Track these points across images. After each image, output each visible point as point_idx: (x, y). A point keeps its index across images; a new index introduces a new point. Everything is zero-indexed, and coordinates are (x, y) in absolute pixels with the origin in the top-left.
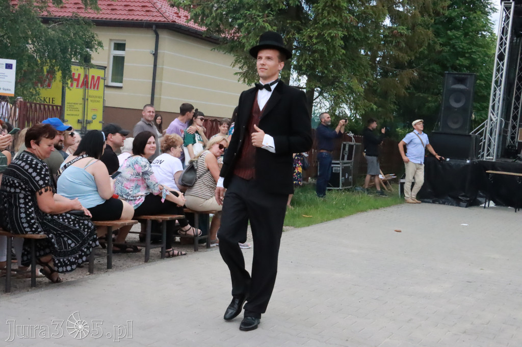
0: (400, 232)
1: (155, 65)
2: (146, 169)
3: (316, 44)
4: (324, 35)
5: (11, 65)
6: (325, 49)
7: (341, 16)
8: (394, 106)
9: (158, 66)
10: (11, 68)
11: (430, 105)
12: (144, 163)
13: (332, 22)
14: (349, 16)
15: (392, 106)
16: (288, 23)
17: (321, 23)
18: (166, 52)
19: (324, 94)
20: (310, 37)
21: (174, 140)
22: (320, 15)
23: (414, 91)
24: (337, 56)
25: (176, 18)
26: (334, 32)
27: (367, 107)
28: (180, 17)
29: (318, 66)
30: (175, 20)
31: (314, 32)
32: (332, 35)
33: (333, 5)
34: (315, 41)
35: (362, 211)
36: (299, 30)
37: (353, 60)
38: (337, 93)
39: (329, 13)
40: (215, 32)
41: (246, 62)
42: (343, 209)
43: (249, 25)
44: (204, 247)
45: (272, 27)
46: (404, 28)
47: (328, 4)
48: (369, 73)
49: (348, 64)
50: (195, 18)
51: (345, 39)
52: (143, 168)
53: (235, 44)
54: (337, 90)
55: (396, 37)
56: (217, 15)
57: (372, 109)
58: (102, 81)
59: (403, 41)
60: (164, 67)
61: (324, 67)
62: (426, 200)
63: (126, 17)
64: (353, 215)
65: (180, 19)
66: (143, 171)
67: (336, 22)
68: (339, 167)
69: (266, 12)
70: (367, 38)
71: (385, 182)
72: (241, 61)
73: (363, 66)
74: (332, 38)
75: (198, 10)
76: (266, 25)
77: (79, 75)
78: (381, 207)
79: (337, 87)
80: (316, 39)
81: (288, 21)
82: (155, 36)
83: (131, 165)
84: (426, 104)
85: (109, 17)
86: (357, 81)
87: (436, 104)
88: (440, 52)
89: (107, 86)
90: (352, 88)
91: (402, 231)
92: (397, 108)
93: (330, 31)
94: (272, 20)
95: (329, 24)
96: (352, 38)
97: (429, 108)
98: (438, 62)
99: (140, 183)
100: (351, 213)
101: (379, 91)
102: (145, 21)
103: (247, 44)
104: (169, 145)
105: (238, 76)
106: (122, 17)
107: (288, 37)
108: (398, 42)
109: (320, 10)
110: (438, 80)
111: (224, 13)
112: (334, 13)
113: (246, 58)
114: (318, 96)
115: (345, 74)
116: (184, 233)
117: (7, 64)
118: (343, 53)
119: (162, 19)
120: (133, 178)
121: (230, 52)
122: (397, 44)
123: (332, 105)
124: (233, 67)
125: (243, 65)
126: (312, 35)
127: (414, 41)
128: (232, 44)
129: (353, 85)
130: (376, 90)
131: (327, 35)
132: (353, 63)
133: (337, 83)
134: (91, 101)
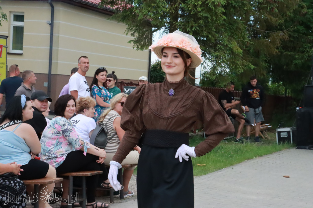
0: (288, 177)
1: (51, 34)
2: (66, 127)
3: (200, 12)
4: (208, 4)
6: (209, 16)
8: (265, 64)
9: (54, 35)
11: (297, 62)
12: (63, 123)
15: (264, 64)
18: (61, 22)
19: (208, 55)
20: (195, 6)
21: (86, 102)
23: (282, 50)
24: (218, 22)
27: (245, 66)
29: (202, 31)
32: (215, 4)
34: (199, 9)
35: (249, 159)
37: (231, 24)
38: (219, 54)
40: (109, 4)
41: (137, 29)
42: (232, 157)
44: (117, 198)
49: (227, 28)
51: (225, 7)
52: (62, 127)
53: (127, 13)
54: (219, 51)
55: (270, 4)
57: (250, 68)
58: (4, 49)
59: (276, 7)
60: (60, 35)
62: (301, 147)
64: (241, 162)
66: (62, 130)
71: (262, 131)
72: (132, 29)
73: (240, 30)
78: (265, 154)
79: (219, 49)
80: (200, 7)
82: (51, 8)
83: (52, 126)
84: (294, 61)
86: (236, 43)
87: (302, 61)
88: (305, 15)
89: (9, 54)
90: (232, 49)
91: (290, 176)
92: (268, 65)
96: (230, 5)
97: (296, 64)
98: (302, 24)
99: (62, 140)
100: (240, 161)
101: (251, 51)
104: (82, 107)
105: (132, 44)
107: (175, 6)
108: (272, 8)
110: (303, 40)
113: (137, 26)
115: (226, 37)
116: (106, 185)
118: (224, 19)
120: (54, 136)
121: (123, 22)
122: (271, 10)
123: (214, 65)
124: (126, 35)
125: (134, 32)
126: (196, 4)
127: (284, 6)
128: (125, 14)
129: (233, 47)
130: (249, 50)
131: (211, 4)
132: (231, 28)
133: (218, 45)
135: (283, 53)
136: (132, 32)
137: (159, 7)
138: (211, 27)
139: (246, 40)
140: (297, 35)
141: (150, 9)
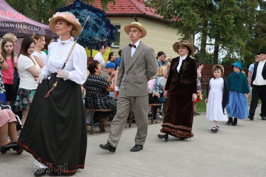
3: (220, 23)
4: (224, 18)
7: (233, 7)
13: (228, 11)
14: (238, 7)
16: (205, 12)
17: (223, 11)
19: (225, 47)
20: (217, 19)
22: (222, 7)
24: (231, 28)
25: (146, 11)
26: (229, 16)
27: (247, 54)
28: (147, 11)
30: (145, 12)
31: (219, 16)
32: (229, 17)
33: (229, 2)
34: (219, 21)
36: (211, 16)
37: (240, 29)
39: (227, 6)
40: (168, 18)
41: (184, 33)
43: (186, 14)
45: (197, 15)
47: (226, 2)
48: (249, 36)
49: (237, 31)
50: (158, 12)
51: (236, 19)
53: (178, 24)
54: (231, 45)
55: (263, 16)
56: (169, 10)
57: (250, 54)
61: (224, 34)
63: (121, 12)
65: (147, 12)
67: (230, 11)
69: (194, 7)
70: (247, 17)
72: (181, 32)
73: (245, 32)
74: (229, 19)
75: (160, 8)
76: (195, 13)
79: (231, 43)
80: (220, 20)
81: (206, 11)
85: (112, 12)
86: (241, 40)
90: (239, 43)
93: (228, 16)
94: (198, 11)
95: (227, 12)
96: (239, 18)
101: (254, 45)
102: (130, 13)
103: (185, 24)
106: (119, 12)
109: (222, 5)
111: (173, 8)
112: (229, 6)
113: (184, 31)
114: (222, 48)
118: (234, 26)
119: (139, 12)
121: (176, 28)
122: (264, 19)
123: (228, 53)
124: (177, 35)
126: (218, 18)
128: (177, 24)
130: (252, 44)
131: (226, 18)
132: (240, 31)
133: (231, 41)
134: (105, 55)
136: (181, 34)
137: (196, 20)
138: (226, 31)
139: (248, 39)
141: (190, 21)
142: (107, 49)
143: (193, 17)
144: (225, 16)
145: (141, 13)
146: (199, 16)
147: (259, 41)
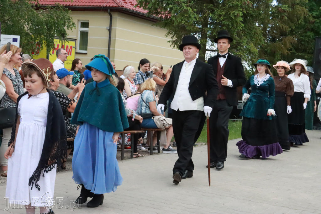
1: (110, 38)
3: (223, 20)
4: (230, 14)
5: (17, 39)
6: (230, 23)
9: (111, 38)
10: (17, 41)
13: (235, 5)
14: (247, 1)
16: (204, 6)
17: (227, 6)
18: (117, 28)
20: (220, 16)
23: (295, 52)
24: (238, 28)
25: (124, 3)
26: (236, 13)
28: (126, 3)
30: (124, 5)
31: (223, 12)
36: (212, 11)
37: (250, 30)
38: (239, 53)
40: (154, 14)
41: (176, 34)
43: (176, 8)
45: (192, 10)
46: (287, 6)
48: (262, 39)
49: (247, 33)
50: (140, 4)
51: (245, 16)
53: (168, 21)
54: (239, 51)
55: (281, 13)
56: (155, 2)
58: (73, 50)
59: (286, 15)
60: (116, 38)
63: (89, 4)
65: (126, 5)
67: (237, 5)
68: (242, 105)
70: (260, 14)
72: (172, 33)
73: (257, 34)
74: (235, 16)
76: (189, 8)
77: (58, 45)
79: (239, 49)
80: (224, 16)
81: (205, 5)
82: (110, 17)
86: (253, 45)
87: (311, 60)
88: (313, 23)
89: (76, 53)
90: (249, 49)
93: (234, 12)
94: (193, 5)
95: (233, 6)
96: (249, 15)
98: (312, 30)
101: (269, 51)
102: (102, 6)
103: (176, 22)
105: (170, 43)
106: (86, 4)
107: (205, 16)
108: (282, 16)
110: (312, 43)
113: (176, 31)
115: (245, 40)
117: (13, 39)
118: (243, 26)
119: (115, 5)
121: (164, 27)
122: (282, 18)
125: (174, 36)
126: (221, 14)
127: (294, 16)
128: (166, 22)
129: (250, 48)
130: (267, 51)
131: (232, 14)
132: (250, 33)
133: (239, 47)
134: (66, 63)
135: (295, 54)
136: (172, 36)
137: (190, 17)
138: (233, 32)
139: (261, 43)
140: (307, 40)
141: (183, 18)
142: (71, 55)
143: (187, 14)
144: (230, 12)
145: (117, 5)
146: (194, 12)
147: (275, 46)
